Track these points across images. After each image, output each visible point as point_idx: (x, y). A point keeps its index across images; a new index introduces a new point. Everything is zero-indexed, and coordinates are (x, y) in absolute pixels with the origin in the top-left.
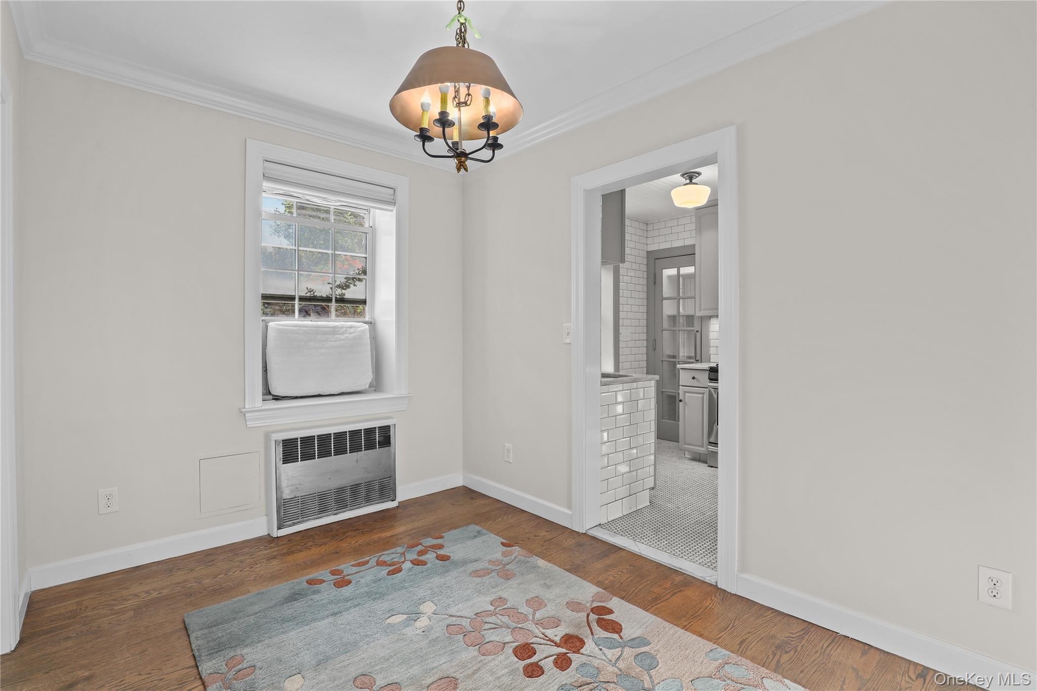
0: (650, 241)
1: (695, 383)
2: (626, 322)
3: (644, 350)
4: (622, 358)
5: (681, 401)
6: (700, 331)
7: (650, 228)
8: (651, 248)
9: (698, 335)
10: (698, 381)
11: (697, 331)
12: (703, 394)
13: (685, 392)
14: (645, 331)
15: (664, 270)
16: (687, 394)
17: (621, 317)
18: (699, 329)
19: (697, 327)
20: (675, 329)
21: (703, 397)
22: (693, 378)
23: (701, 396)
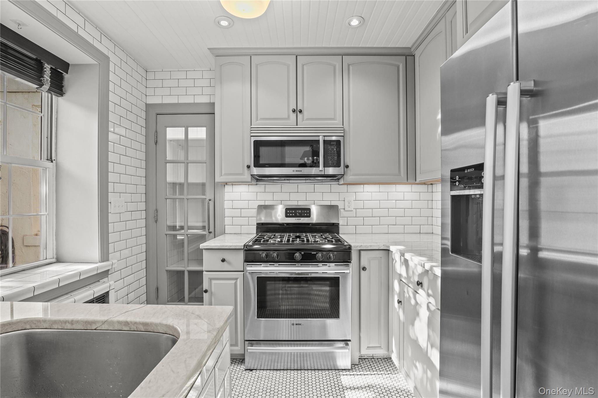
0: (150, 92)
1: (225, 266)
2: (119, 188)
3: (143, 223)
4: (112, 237)
5: (206, 291)
6: (213, 200)
7: (151, 76)
8: (151, 101)
9: (211, 203)
10: (229, 263)
11: (210, 200)
12: (237, 279)
13: (211, 279)
14: (143, 200)
15: (167, 128)
16: (214, 282)
17: (110, 180)
18: (212, 198)
19: (209, 195)
20: (182, 197)
21: (236, 284)
22: (223, 260)
23: (233, 282)
